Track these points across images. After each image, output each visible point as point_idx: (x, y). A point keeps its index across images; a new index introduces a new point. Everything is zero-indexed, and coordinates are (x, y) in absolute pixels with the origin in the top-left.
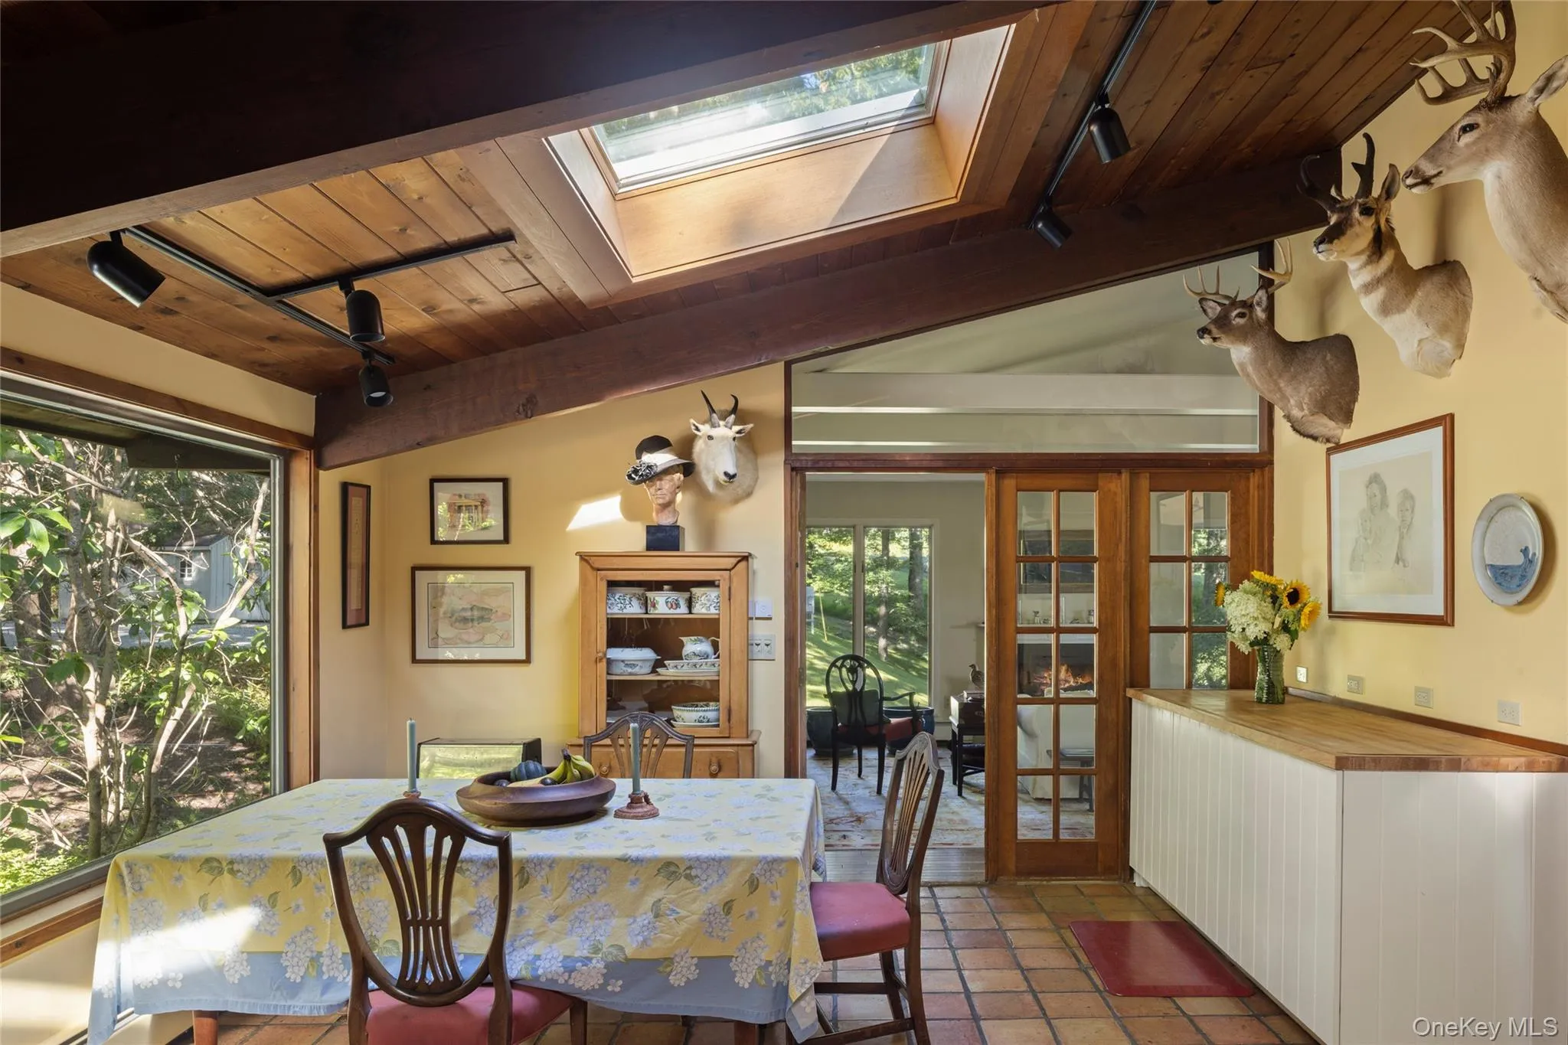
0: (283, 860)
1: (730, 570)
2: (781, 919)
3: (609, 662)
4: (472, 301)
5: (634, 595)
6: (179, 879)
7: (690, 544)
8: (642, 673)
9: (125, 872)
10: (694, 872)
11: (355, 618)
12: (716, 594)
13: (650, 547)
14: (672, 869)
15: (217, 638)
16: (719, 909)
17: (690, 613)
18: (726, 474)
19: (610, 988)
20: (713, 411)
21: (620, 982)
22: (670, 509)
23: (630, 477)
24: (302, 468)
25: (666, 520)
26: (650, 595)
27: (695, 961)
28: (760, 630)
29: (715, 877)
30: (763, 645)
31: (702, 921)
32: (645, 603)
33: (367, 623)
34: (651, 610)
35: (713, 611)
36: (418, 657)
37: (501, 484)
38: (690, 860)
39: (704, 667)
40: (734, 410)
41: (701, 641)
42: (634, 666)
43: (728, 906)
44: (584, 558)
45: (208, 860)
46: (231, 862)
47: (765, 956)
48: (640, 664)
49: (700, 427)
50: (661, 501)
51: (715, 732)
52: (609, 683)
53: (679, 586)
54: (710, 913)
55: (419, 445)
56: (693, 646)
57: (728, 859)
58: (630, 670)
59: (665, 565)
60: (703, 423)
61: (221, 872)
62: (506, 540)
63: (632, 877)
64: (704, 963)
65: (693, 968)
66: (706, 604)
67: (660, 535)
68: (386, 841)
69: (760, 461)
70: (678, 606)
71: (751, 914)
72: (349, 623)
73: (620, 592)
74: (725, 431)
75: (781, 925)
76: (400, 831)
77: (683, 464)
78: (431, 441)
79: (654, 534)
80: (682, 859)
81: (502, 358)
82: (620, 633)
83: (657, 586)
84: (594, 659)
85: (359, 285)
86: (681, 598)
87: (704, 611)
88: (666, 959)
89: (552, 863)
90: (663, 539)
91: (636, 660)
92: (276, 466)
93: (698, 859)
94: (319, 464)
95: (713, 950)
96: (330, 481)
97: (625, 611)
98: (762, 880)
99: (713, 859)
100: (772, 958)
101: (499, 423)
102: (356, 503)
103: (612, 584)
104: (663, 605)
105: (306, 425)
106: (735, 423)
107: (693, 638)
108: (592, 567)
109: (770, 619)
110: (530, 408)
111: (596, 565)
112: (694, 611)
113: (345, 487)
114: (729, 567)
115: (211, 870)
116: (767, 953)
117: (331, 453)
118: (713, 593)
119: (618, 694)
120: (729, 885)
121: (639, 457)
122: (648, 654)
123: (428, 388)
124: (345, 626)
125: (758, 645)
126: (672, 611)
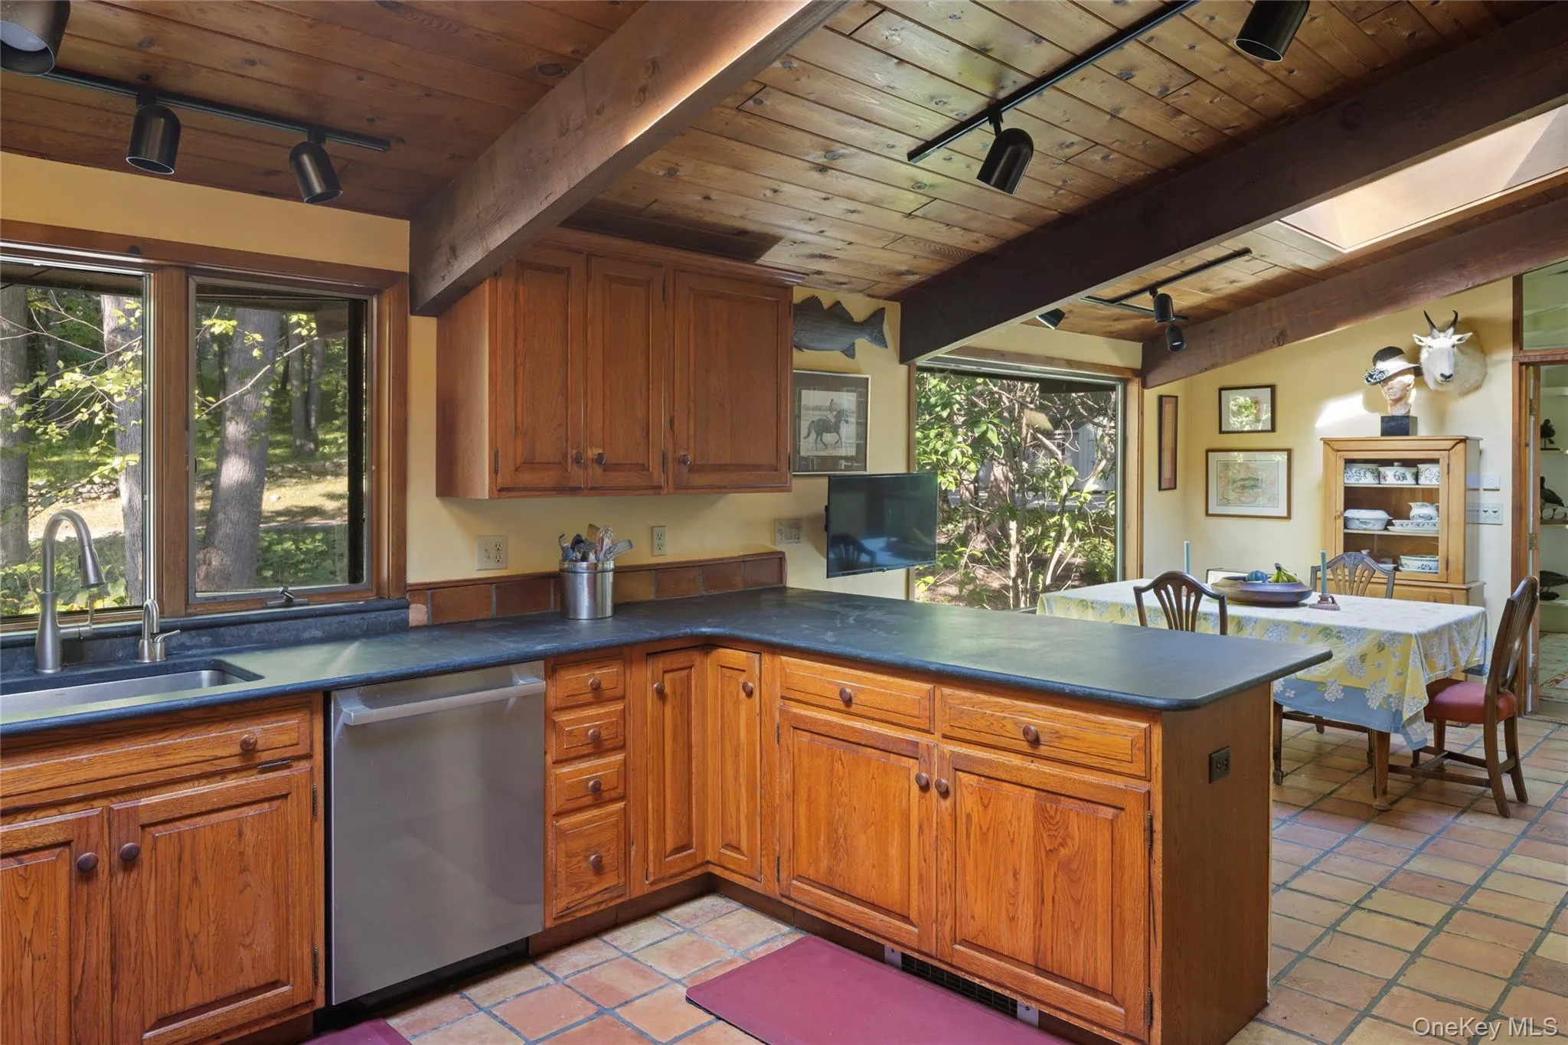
0: (1115, 605)
1: (1449, 450)
2: (1400, 671)
3: (1346, 520)
4: (1232, 282)
5: (1369, 469)
6: (1068, 609)
7: (1423, 430)
8: (1376, 529)
9: (1045, 603)
10: (1342, 635)
11: (1168, 484)
12: (1438, 469)
13: (1385, 432)
14: (1329, 631)
15: (1085, 498)
16: (1357, 658)
17: (1417, 484)
18: (1442, 375)
19: (1287, 694)
20: (1433, 326)
21: (1293, 692)
22: (1402, 402)
23: (1367, 379)
24: (1134, 388)
25: (1398, 411)
26: (1382, 469)
27: (1341, 687)
28: (1487, 500)
29: (1355, 640)
30: (1490, 512)
31: (1344, 663)
32: (1378, 476)
33: (1175, 488)
34: (1383, 481)
35: (1435, 482)
36: (1210, 512)
37: (1269, 389)
38: (1339, 627)
39: (1426, 525)
40: (1454, 323)
41: (1426, 506)
42: (1368, 523)
43: (1363, 658)
44: (1327, 442)
45: (1082, 601)
46: (1092, 603)
47: (1387, 691)
48: (1373, 522)
49: (1422, 339)
50: (1393, 397)
51: (1433, 577)
52: (1345, 534)
53: (1407, 463)
54: (1351, 659)
55: (1206, 369)
56: (1418, 510)
57: (1365, 630)
58: (1364, 526)
59: (1398, 446)
60: (1426, 336)
61: (1087, 608)
62: (1273, 429)
63: (1303, 634)
64: (1347, 689)
65: (1340, 692)
66: (1430, 477)
67: (1393, 424)
68: (1163, 592)
69: (1488, 359)
70: (1404, 478)
71: (1379, 665)
72: (1163, 487)
73: (1355, 468)
74: (1446, 341)
75: (1399, 674)
76: (1170, 587)
77: (1414, 368)
78: (1214, 366)
79: (1387, 422)
80: (1335, 627)
81: (1262, 306)
82: (1355, 498)
83: (1388, 463)
84: (1333, 517)
85: (1160, 291)
86: (1408, 473)
87: (1427, 482)
88: (1323, 683)
89: (1256, 621)
90: (1397, 426)
91: (1370, 519)
92: (1120, 388)
93: (1345, 627)
94: (1144, 385)
95: (1352, 682)
96: (1151, 395)
97: (1360, 482)
98: (1387, 644)
99: (1355, 629)
100: (1393, 693)
101: (1260, 351)
102: (1168, 408)
103: (1349, 462)
104: (1392, 477)
105: (1136, 363)
106: (1455, 333)
107: (1419, 504)
108: (1333, 450)
109: (1498, 490)
110: (1282, 339)
111: (1336, 448)
112: (1420, 482)
113: (1161, 398)
114: (1449, 448)
115: (1083, 605)
116: (1389, 688)
117: (1152, 378)
118: (1434, 469)
119: (1353, 542)
120: (1364, 645)
121: (1375, 365)
122: (1381, 515)
123: (1212, 331)
124: (1160, 489)
125: (1486, 512)
126: (1399, 482)
